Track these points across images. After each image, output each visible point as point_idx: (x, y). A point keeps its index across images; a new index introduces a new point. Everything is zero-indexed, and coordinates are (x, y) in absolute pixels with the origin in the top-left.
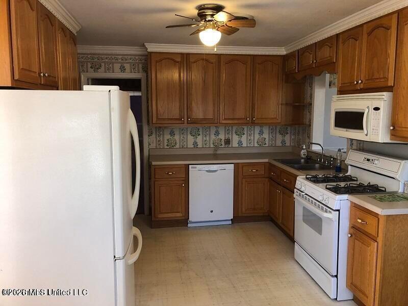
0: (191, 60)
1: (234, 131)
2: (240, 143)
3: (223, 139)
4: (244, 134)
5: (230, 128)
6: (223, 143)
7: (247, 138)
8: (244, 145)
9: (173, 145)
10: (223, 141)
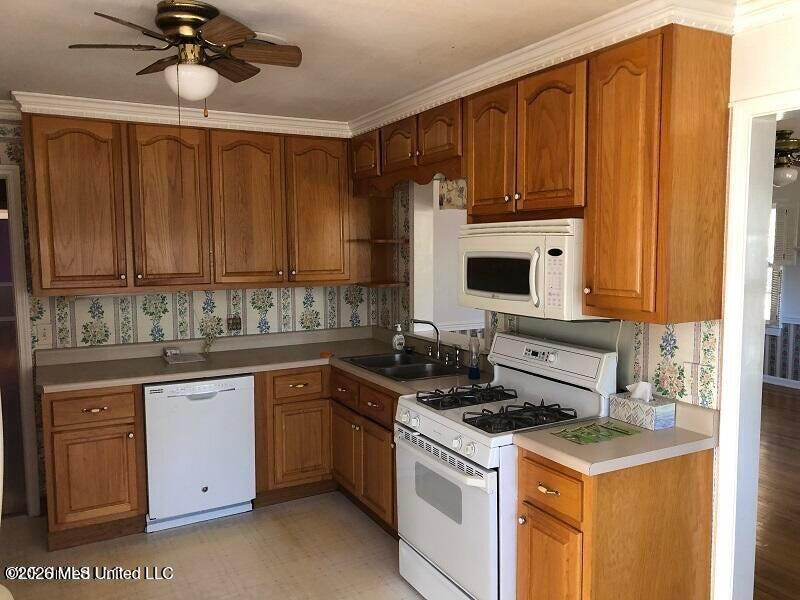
0: (139, 139)
1: (249, 299)
2: (263, 324)
3: (224, 317)
4: (271, 305)
5: (240, 293)
6: (224, 328)
7: (279, 313)
8: (274, 329)
9: (99, 337)
10: (224, 323)
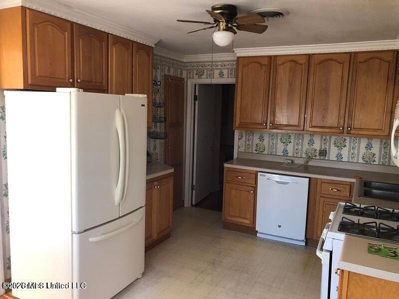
0: (278, 63)
1: (333, 141)
2: (339, 156)
3: (318, 149)
4: (345, 146)
5: (328, 138)
6: (317, 154)
7: (349, 151)
8: (345, 159)
9: (261, 150)
